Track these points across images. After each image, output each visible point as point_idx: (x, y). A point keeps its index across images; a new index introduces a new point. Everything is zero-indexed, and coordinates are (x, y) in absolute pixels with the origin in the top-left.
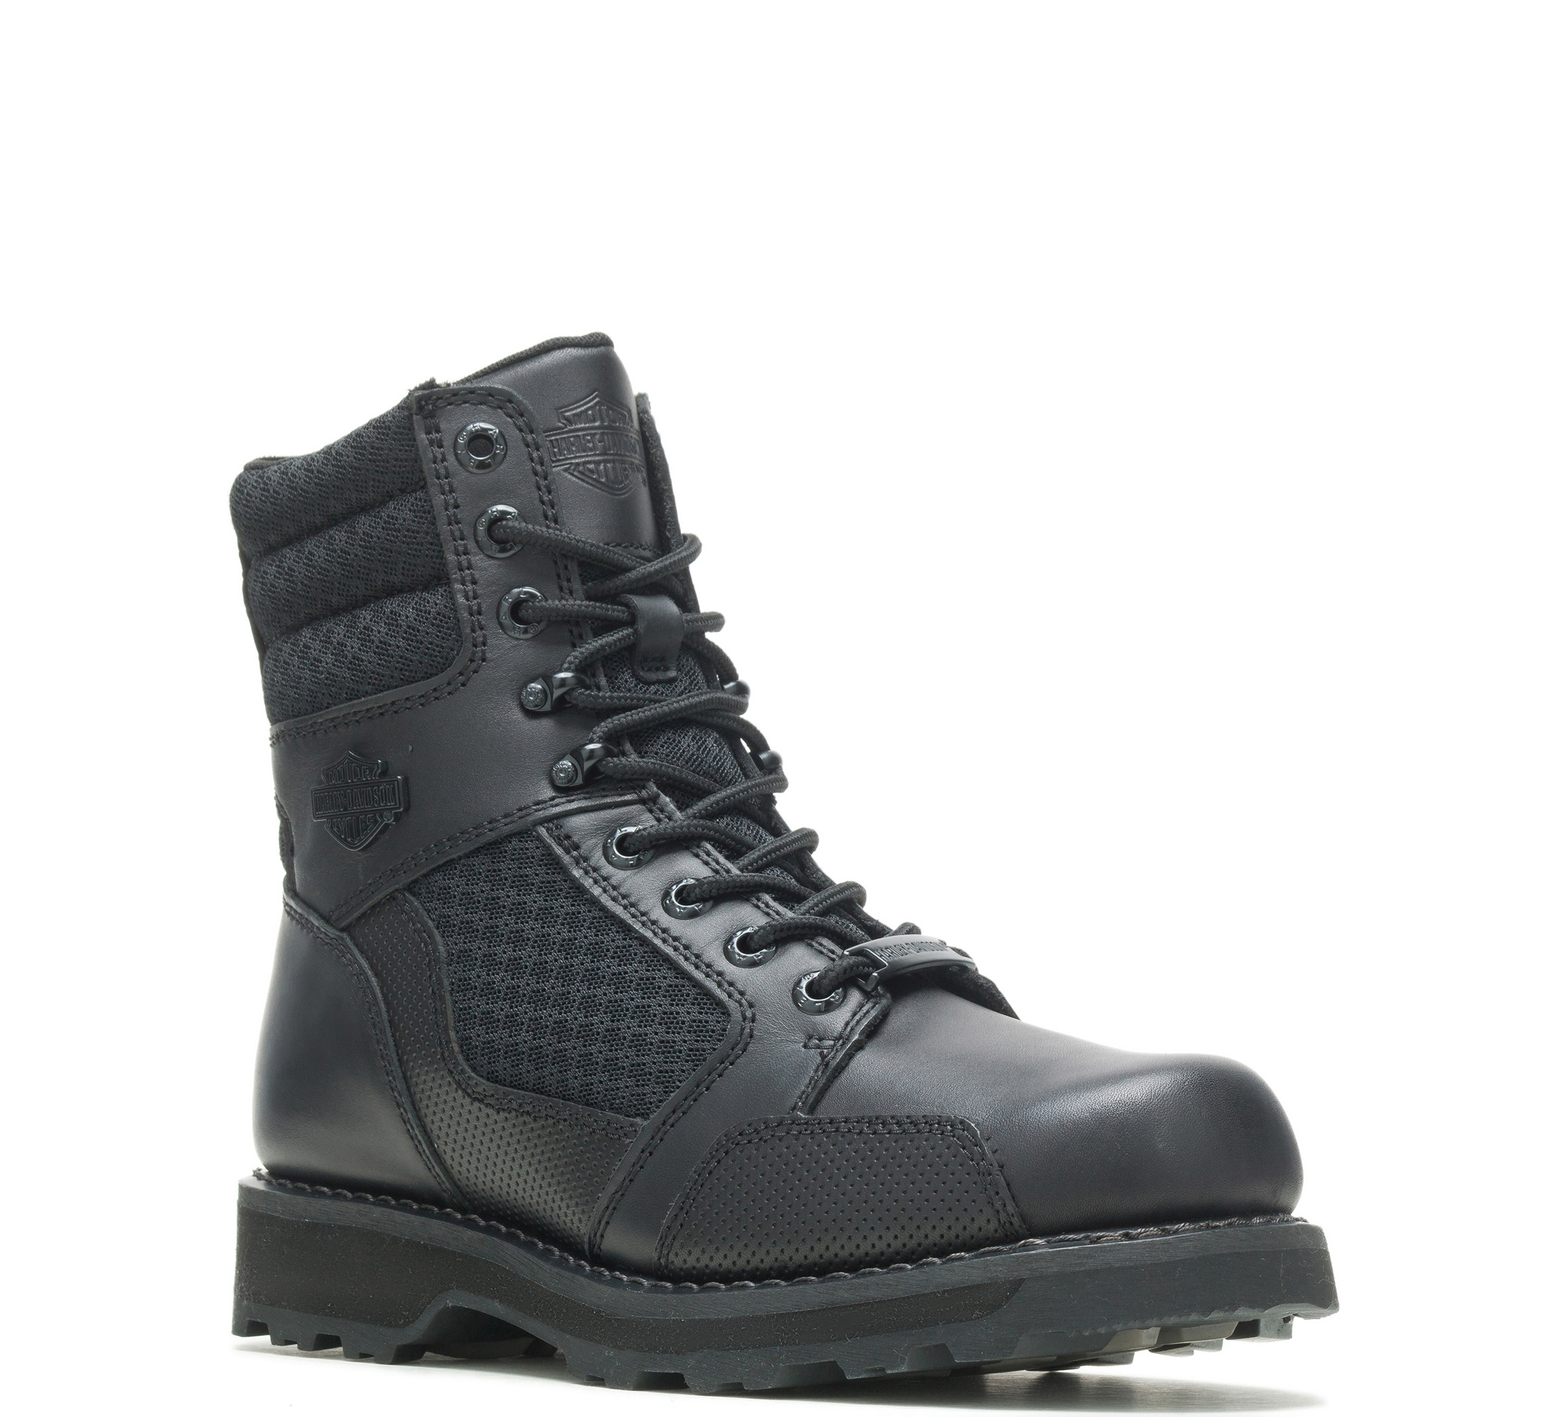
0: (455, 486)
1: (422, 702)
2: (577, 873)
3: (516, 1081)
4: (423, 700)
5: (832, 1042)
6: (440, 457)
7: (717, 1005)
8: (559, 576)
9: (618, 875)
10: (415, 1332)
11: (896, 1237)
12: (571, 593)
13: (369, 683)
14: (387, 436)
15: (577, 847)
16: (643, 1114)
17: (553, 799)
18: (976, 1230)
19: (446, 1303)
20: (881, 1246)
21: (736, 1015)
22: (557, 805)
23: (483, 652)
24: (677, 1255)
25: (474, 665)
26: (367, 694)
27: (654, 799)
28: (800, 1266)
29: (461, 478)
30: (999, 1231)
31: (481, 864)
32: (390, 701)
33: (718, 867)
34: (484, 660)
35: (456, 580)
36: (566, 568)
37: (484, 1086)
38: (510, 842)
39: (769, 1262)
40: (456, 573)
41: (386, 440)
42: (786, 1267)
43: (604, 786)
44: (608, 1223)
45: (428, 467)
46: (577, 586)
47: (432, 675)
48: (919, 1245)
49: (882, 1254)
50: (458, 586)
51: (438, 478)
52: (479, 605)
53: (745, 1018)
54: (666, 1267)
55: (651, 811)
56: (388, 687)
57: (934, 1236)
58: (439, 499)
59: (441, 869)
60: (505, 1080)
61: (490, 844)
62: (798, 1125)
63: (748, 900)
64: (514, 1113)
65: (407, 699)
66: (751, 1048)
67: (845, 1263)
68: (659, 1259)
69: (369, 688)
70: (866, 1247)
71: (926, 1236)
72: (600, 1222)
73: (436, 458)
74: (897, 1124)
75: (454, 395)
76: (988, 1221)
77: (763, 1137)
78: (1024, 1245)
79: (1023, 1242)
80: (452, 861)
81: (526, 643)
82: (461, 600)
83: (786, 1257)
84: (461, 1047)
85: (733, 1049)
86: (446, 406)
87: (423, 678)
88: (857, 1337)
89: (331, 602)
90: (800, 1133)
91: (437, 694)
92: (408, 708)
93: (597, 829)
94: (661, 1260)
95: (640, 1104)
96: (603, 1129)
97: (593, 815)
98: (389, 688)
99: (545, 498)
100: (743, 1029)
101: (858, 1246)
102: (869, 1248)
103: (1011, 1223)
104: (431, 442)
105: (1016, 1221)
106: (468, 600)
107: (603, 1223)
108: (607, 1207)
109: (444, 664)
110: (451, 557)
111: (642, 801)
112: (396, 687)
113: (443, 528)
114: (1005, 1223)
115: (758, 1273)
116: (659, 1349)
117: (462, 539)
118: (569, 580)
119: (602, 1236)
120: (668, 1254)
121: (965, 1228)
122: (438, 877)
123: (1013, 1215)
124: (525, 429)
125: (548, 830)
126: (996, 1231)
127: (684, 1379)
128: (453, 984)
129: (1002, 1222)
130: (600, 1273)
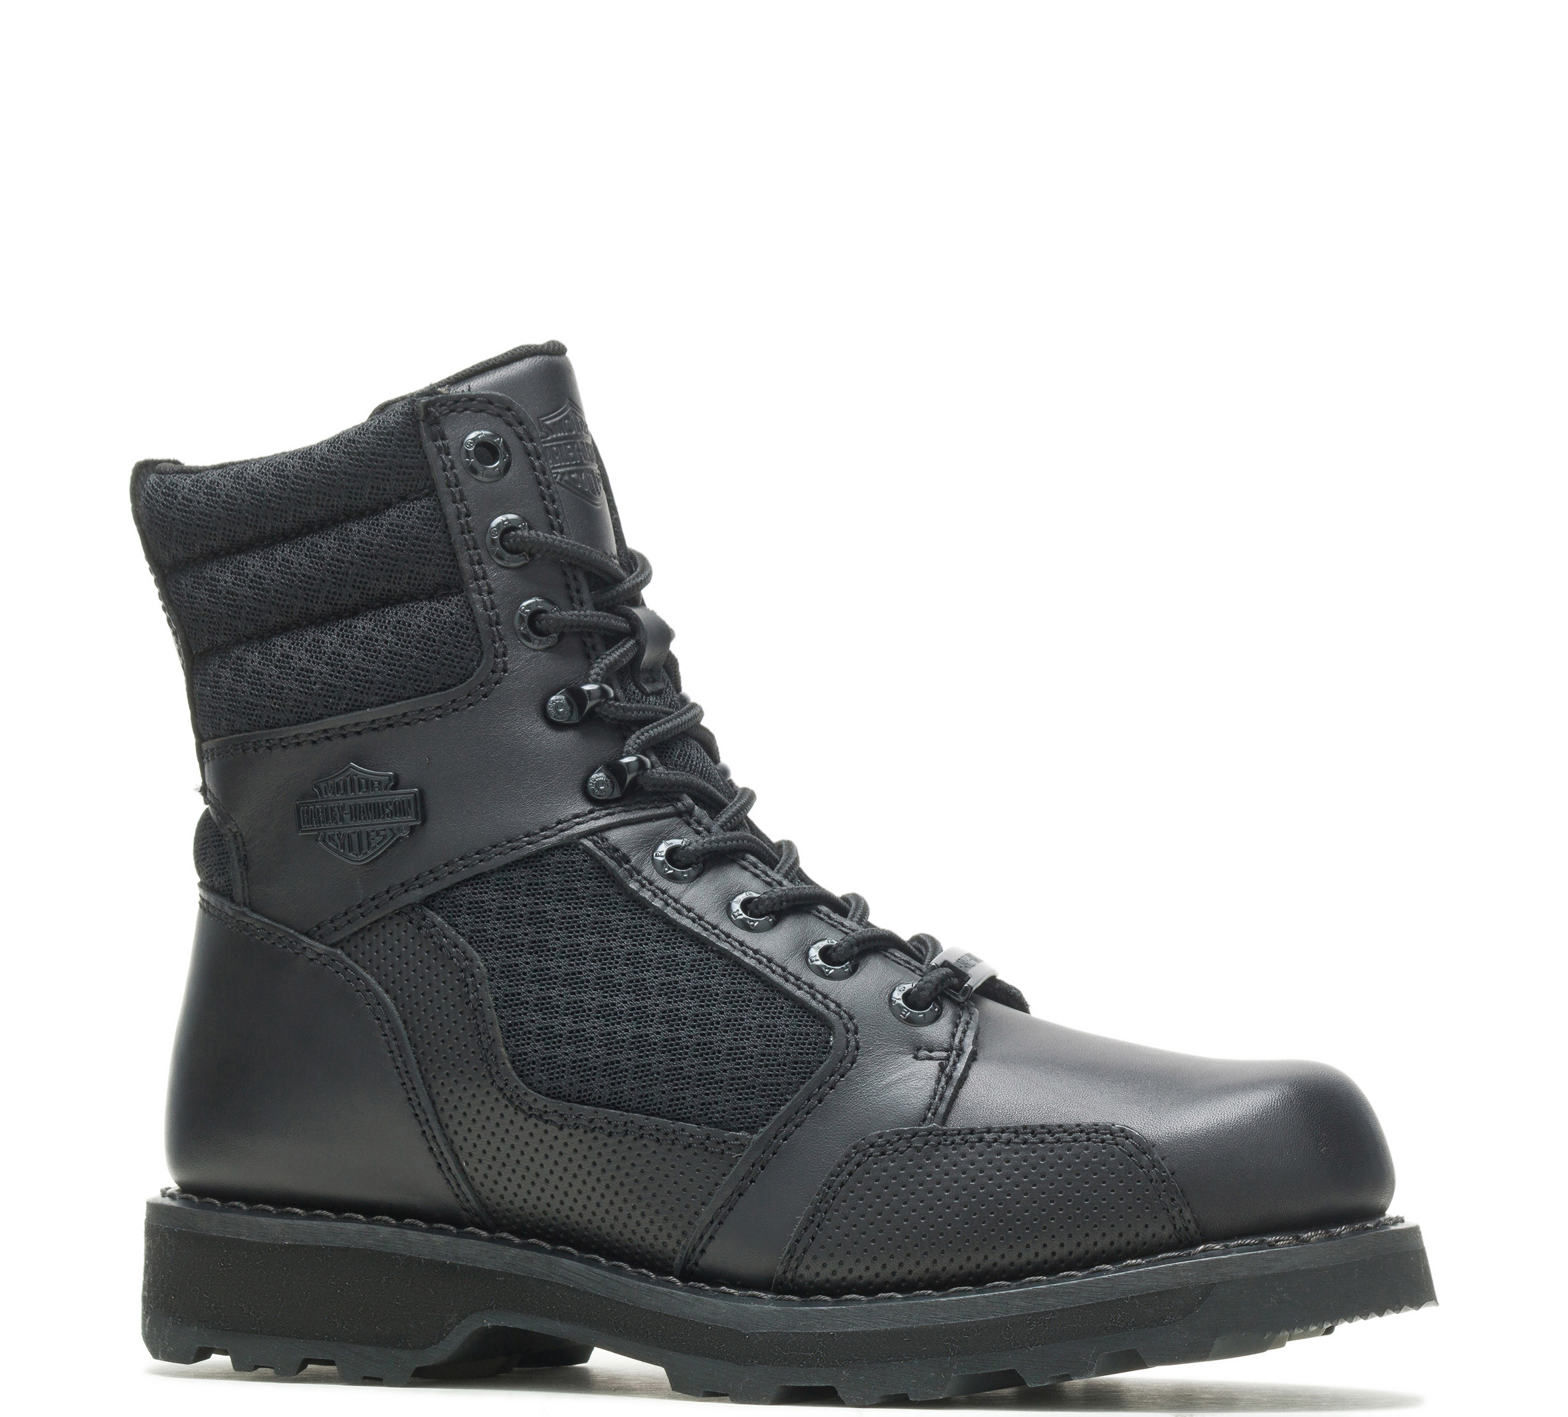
0: (466, 494)
1: (439, 714)
2: (634, 886)
3: (585, 1096)
4: (440, 712)
5: (945, 1054)
6: (449, 465)
7: (814, 1017)
8: (568, 587)
9: (675, 889)
10: (438, 1354)
11: (1062, 1245)
12: (582, 604)
13: (376, 694)
14: (391, 442)
15: (628, 861)
16: (748, 1128)
17: (591, 812)
18: (1150, 1236)
19: (483, 1323)
20: (1045, 1254)
21: (840, 1029)
22: (597, 818)
23: (505, 663)
24: (808, 1268)
25: (496, 676)
26: (372, 705)
27: (690, 812)
28: (953, 1276)
29: (470, 486)
30: (1174, 1236)
31: (520, 876)
32: (401, 713)
33: (769, 880)
34: (505, 671)
35: (474, 591)
36: (575, 578)
37: (542, 1102)
38: (553, 855)
39: (918, 1272)
40: (472, 584)
41: (389, 447)
42: (937, 1278)
43: (638, 799)
44: (711, 1238)
45: (439, 476)
46: (586, 595)
47: (449, 687)
48: (1087, 1252)
49: (1045, 1262)
50: (475, 596)
51: (449, 486)
52: (498, 616)
53: (848, 1031)
54: (792, 1280)
55: (689, 824)
56: (399, 697)
57: (1104, 1243)
58: (450, 509)
59: (469, 884)
60: (570, 1095)
61: (529, 857)
62: (935, 1136)
63: (809, 913)
64: (581, 1130)
65: (422, 710)
66: (860, 1060)
67: (1004, 1272)
68: (785, 1272)
69: (373, 699)
70: (1028, 1255)
71: (1095, 1244)
72: (701, 1237)
73: (445, 465)
74: (1048, 1133)
75: (456, 402)
76: (1163, 1227)
77: (898, 1149)
78: (1203, 1251)
79: (1202, 1247)
80: (483, 874)
81: (544, 655)
82: (479, 608)
83: (939, 1267)
84: (513, 1063)
85: (841, 1062)
86: (448, 413)
87: (440, 690)
88: (1038, 1344)
89: (313, 610)
90: (940, 1144)
91: (455, 706)
92: (422, 720)
93: (643, 843)
94: (787, 1274)
95: (745, 1118)
96: (702, 1144)
97: (635, 827)
98: (400, 699)
99: (551, 508)
100: (848, 1042)
101: (1020, 1255)
102: (1032, 1257)
103: (1187, 1229)
104: (439, 449)
105: (1192, 1227)
106: (487, 611)
107: (706, 1237)
108: (712, 1222)
109: (464, 675)
110: (465, 566)
111: (679, 814)
112: (409, 698)
113: (456, 537)
114: (1181, 1229)
115: (903, 1284)
116: (802, 1363)
117: (475, 549)
118: (578, 591)
119: (703, 1251)
120: (797, 1268)
121: (1137, 1235)
122: (467, 890)
123: (1189, 1221)
124: (525, 437)
125: (595, 843)
126: (1170, 1237)
127: (837, 1393)
128: (496, 999)
129: (1178, 1228)
130: (700, 1288)
